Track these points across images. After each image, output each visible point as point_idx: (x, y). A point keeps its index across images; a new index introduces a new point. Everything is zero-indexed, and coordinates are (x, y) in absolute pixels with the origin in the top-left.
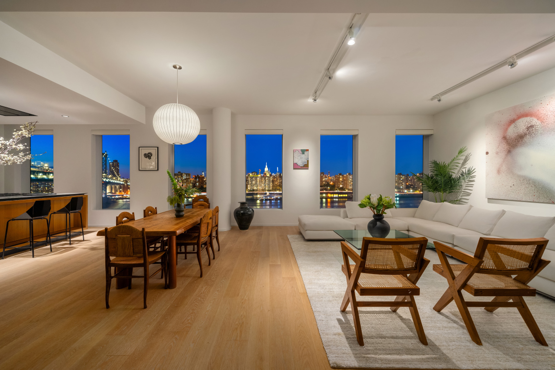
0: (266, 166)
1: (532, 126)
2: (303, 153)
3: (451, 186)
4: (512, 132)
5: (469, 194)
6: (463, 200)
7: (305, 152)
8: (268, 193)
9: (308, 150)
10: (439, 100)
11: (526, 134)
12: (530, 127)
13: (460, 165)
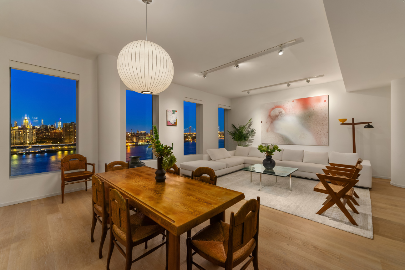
0: (26, 116)
1: (281, 112)
2: (174, 114)
3: (245, 138)
4: (273, 113)
5: (252, 142)
6: (249, 145)
7: (175, 113)
8: (30, 147)
9: (176, 111)
10: (249, 93)
11: (279, 115)
12: (280, 112)
13: (247, 127)
